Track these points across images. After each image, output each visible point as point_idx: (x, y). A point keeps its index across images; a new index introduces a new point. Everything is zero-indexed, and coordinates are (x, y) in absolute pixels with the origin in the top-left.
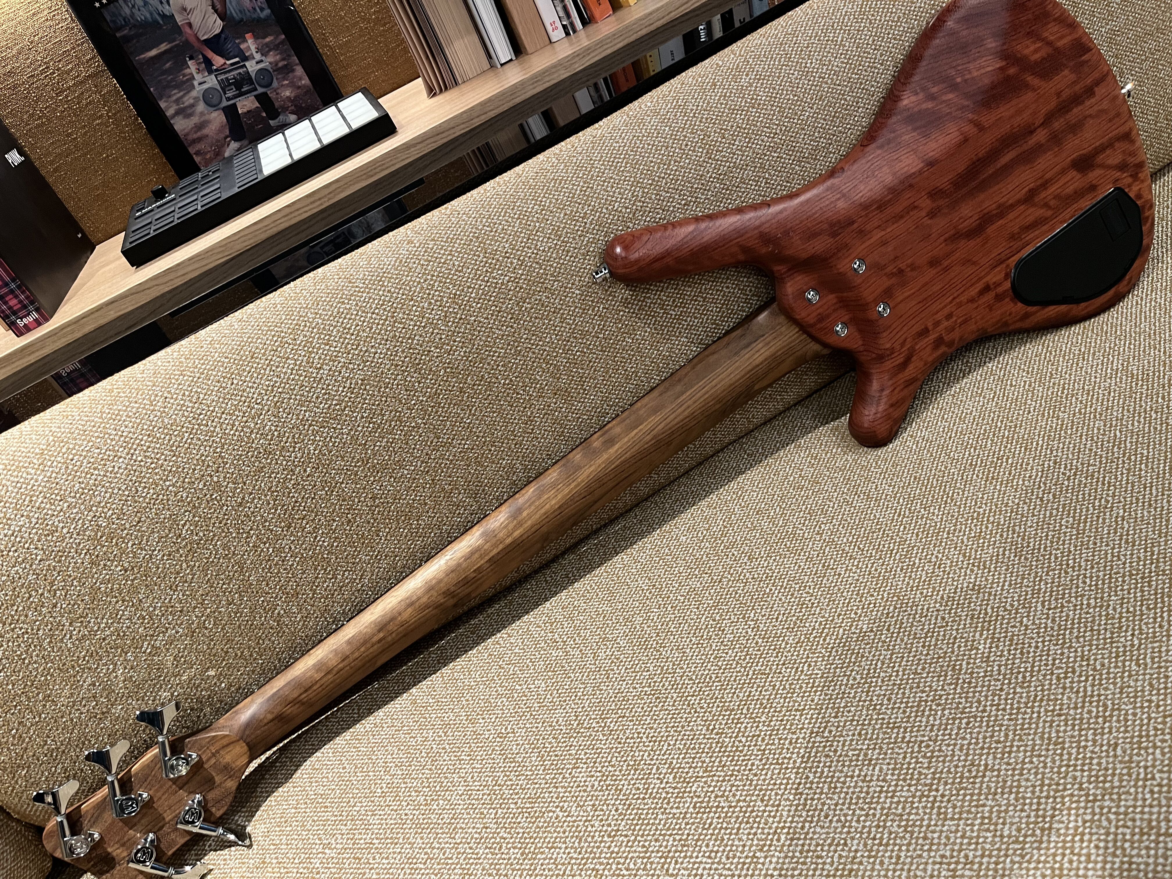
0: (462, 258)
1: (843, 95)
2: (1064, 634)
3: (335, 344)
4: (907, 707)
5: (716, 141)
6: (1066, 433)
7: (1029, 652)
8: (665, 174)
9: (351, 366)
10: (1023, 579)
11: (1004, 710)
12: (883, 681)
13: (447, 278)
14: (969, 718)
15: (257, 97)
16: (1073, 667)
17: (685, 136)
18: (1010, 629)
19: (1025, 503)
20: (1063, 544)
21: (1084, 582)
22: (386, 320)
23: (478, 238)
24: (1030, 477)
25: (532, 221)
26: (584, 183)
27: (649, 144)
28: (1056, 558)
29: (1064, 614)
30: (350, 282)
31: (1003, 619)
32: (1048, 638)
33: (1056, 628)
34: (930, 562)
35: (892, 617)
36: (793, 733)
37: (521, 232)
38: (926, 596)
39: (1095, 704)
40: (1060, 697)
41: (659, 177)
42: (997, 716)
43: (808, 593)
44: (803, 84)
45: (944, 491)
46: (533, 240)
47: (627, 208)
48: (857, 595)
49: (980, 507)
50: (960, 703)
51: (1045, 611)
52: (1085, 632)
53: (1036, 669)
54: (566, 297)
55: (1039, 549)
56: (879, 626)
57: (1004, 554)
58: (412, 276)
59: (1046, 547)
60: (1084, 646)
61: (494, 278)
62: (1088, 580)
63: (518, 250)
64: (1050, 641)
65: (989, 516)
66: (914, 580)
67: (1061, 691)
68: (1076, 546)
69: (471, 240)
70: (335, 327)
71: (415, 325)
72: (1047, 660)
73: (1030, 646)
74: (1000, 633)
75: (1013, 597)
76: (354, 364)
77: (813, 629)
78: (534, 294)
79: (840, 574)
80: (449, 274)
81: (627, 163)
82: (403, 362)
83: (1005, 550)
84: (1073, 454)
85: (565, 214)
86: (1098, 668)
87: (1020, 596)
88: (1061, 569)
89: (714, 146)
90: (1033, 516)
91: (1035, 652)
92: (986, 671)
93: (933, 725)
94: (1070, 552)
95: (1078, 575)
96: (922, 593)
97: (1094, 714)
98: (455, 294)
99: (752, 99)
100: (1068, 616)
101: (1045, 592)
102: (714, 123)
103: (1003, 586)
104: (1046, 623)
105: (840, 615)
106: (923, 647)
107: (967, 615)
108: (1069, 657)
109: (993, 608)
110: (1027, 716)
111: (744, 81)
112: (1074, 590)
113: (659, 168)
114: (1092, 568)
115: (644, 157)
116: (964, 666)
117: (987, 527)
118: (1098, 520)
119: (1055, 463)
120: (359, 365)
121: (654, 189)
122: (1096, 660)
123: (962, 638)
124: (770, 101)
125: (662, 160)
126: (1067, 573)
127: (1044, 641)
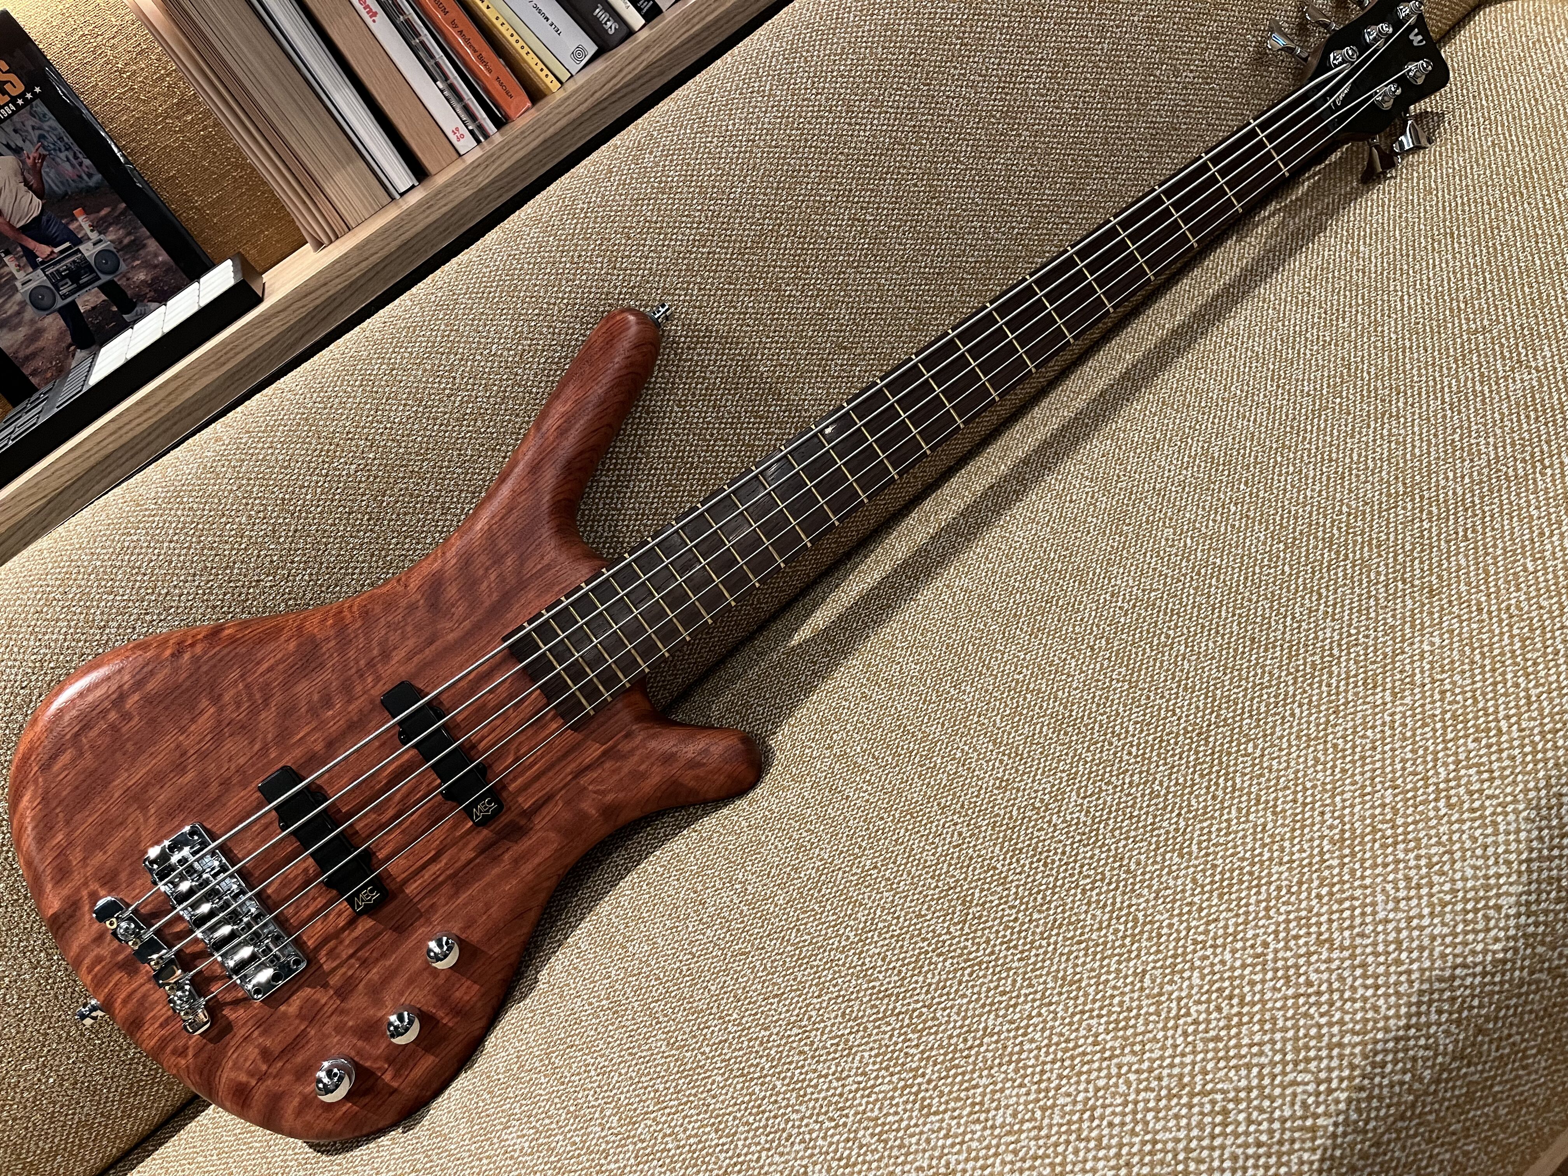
0: (288, 449)
1: (784, 158)
2: (1098, 829)
3: (121, 591)
4: (902, 966)
5: (620, 245)
7: (1053, 862)
8: (557, 298)
9: (148, 618)
10: (1059, 762)
11: (1015, 947)
12: (880, 934)
13: (270, 479)
14: (972, 966)
15: (100, 287)
16: (1102, 873)
17: (577, 245)
19: (1073, 657)
20: (1111, 706)
21: (1130, 753)
22: (189, 548)
23: (307, 419)
24: (1082, 620)
25: (380, 386)
27: (529, 263)
28: (1101, 726)
29: (1101, 801)
30: (138, 505)
31: (1030, 821)
32: (1078, 838)
33: (1089, 822)
34: (954, 759)
35: (902, 843)
36: (766, 1029)
37: (366, 403)
38: (944, 808)
39: (1123, 920)
40: (1082, 917)
41: (548, 303)
42: (1006, 957)
43: (808, 831)
44: (727, 152)
45: (981, 658)
46: (383, 410)
48: (865, 820)
50: (966, 947)
51: (1080, 801)
52: (1123, 821)
53: (1059, 883)
54: (444, 479)
55: (1082, 717)
56: (884, 859)
57: (1041, 732)
58: (220, 484)
59: (1090, 713)
60: (1119, 841)
61: (335, 469)
62: (1134, 750)
63: (364, 428)
64: (1080, 841)
65: (1029, 684)
66: (933, 786)
67: (1084, 908)
68: (1125, 706)
69: (298, 425)
70: (120, 567)
71: (232, 549)
72: (1074, 868)
73: (1056, 853)
74: (1024, 841)
75: (1044, 789)
76: (153, 614)
77: (808, 879)
78: (396, 483)
79: (847, 798)
80: (272, 473)
81: (502, 291)
82: (223, 601)
83: (1042, 727)
84: (1134, 579)
85: (425, 370)
86: (1133, 868)
87: (1053, 786)
88: (1104, 741)
89: (618, 251)
90: (1082, 672)
91: (1060, 860)
92: (1000, 898)
93: (930, 985)
94: (1118, 714)
95: (1124, 745)
96: (939, 804)
97: (1120, 934)
98: (283, 499)
99: (660, 182)
100: (1105, 803)
101: (1083, 775)
103: (1035, 775)
104: (1078, 818)
105: (841, 853)
106: (932, 877)
107: (988, 824)
108: (1099, 860)
109: (1019, 808)
110: (1041, 951)
112: (1117, 766)
113: (546, 292)
114: (1141, 731)
115: (524, 280)
116: (977, 895)
117: (1025, 699)
118: (1155, 664)
119: (1112, 596)
120: (159, 614)
121: (544, 320)
122: (1130, 858)
123: (979, 856)
124: (684, 182)
125: (549, 280)
126: (1111, 744)
127: (1073, 843)
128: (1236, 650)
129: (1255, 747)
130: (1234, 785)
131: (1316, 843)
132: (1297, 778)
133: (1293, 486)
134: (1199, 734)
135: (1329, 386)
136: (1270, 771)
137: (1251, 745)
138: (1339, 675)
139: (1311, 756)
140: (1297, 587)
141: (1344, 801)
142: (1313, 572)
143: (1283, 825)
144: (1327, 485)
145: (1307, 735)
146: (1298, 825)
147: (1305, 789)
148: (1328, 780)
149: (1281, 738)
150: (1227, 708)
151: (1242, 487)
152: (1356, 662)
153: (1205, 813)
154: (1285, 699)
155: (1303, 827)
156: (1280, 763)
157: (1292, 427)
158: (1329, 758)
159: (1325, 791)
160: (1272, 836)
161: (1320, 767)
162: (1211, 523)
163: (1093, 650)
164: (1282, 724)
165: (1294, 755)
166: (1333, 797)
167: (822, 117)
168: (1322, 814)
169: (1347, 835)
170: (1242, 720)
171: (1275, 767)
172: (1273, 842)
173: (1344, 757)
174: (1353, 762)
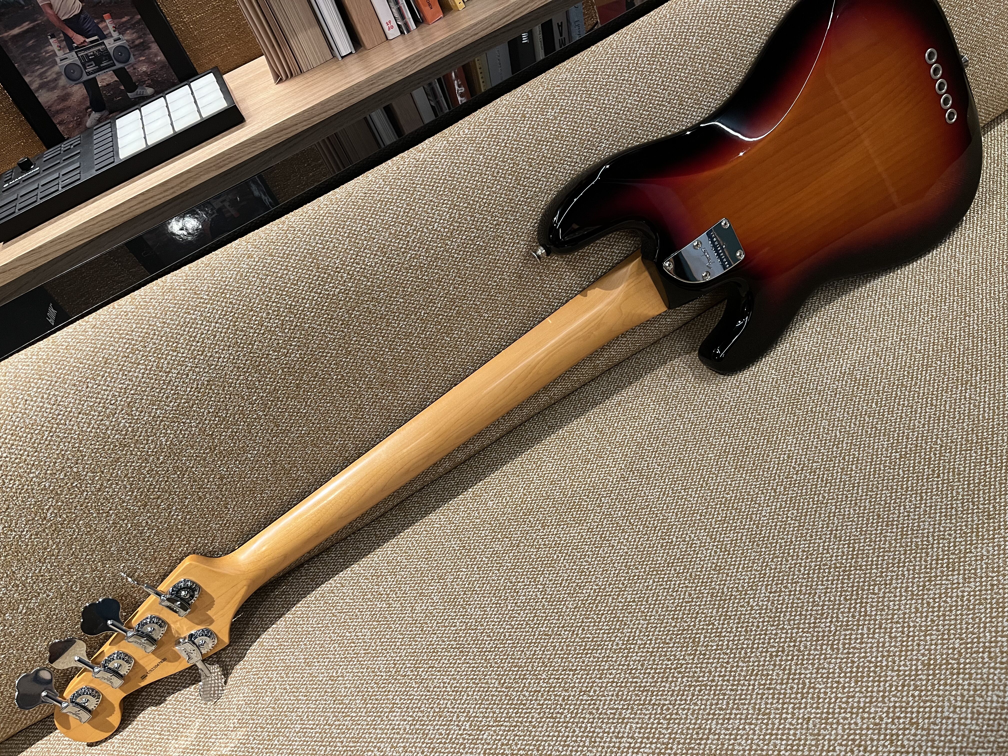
0: (297, 272)
1: (635, 129)
2: (779, 617)
3: (182, 351)
4: (655, 673)
5: (524, 169)
6: (799, 429)
7: (751, 631)
8: (479, 198)
9: (197, 370)
10: (754, 563)
11: (728, 681)
12: (639, 648)
13: (283, 291)
14: (701, 686)
15: (115, 72)
16: (783, 647)
17: (497, 165)
18: (739, 609)
19: (763, 493)
20: (787, 535)
21: (799, 571)
22: (228, 329)
23: (311, 254)
24: (769, 468)
25: (360, 239)
26: (408, 205)
27: (465, 171)
28: (781, 547)
29: (781, 598)
30: (195, 294)
31: (735, 599)
32: (767, 619)
33: (774, 610)
34: (684, 541)
35: (651, 590)
36: (566, 691)
37: (350, 250)
38: (678, 573)
39: (796, 681)
40: (771, 672)
41: (474, 201)
42: (722, 685)
43: (587, 561)
44: (601, 119)
45: (702, 475)
46: (361, 256)
47: (445, 228)
48: (625, 566)
49: (728, 494)
50: (696, 672)
51: (767, 594)
52: (795, 616)
53: (756, 646)
54: (391, 305)
55: (769, 537)
56: (640, 597)
57: (741, 539)
58: (252, 289)
59: (774, 536)
60: (793, 628)
61: (326, 290)
62: (802, 569)
63: (347, 266)
64: (768, 621)
65: (734, 503)
66: (671, 556)
67: (772, 667)
68: (797, 537)
69: (305, 257)
70: (182, 335)
71: (255, 333)
72: (764, 639)
73: (753, 625)
74: (732, 611)
75: (744, 579)
76: (200, 368)
77: (589, 596)
78: (362, 303)
79: (613, 546)
80: (286, 287)
81: (445, 188)
82: (245, 364)
83: (742, 536)
84: (803, 449)
85: (390, 234)
86: (802, 649)
87: (750, 579)
88: (783, 557)
89: (522, 173)
90: (768, 505)
91: (756, 631)
92: (718, 645)
93: (674, 691)
94: (792, 542)
95: (796, 564)
96: (675, 570)
97: (795, 690)
98: (291, 305)
99: (556, 131)
100: (784, 599)
101: (769, 577)
102: (523, 153)
103: (738, 568)
104: (767, 606)
105: (610, 585)
106: (673, 619)
107: (708, 593)
108: (781, 638)
109: (728, 588)
110: (745, 688)
111: (550, 114)
112: (791, 577)
113: (473, 193)
114: (807, 558)
115: (460, 182)
116: (702, 639)
117: (731, 513)
118: (815, 515)
119: (788, 457)
120: (205, 368)
121: (469, 212)
122: (801, 642)
123: (702, 613)
124: (571, 134)
125: (476, 185)
126: (787, 561)
127: (763, 622)
128: (868, 520)
129: (880, 590)
130: (866, 611)
131: (914, 662)
132: (905, 618)
133: (906, 415)
134: (844, 571)
135: (933, 350)
136: (888, 609)
137: (877, 587)
138: (932, 556)
139: (913, 606)
140: (907, 487)
141: (932, 640)
142: (918, 480)
143: (895, 646)
144: (929, 421)
145: (911, 591)
146: (904, 649)
147: (909, 627)
148: (923, 624)
149: (896, 588)
150: (863, 558)
151: (874, 406)
152: (943, 551)
153: (847, 625)
154: (899, 563)
155: (907, 651)
156: (894, 605)
157: (908, 373)
158: (925, 610)
159: (920, 631)
160: (888, 651)
161: (919, 615)
162: (853, 426)
163: (775, 492)
164: (897, 579)
165: (903, 602)
166: (925, 636)
167: (664, 106)
168: (919, 645)
169: (932, 662)
170: (871, 569)
171: (892, 607)
172: (889, 656)
173: (933, 612)
174: (938, 616)
